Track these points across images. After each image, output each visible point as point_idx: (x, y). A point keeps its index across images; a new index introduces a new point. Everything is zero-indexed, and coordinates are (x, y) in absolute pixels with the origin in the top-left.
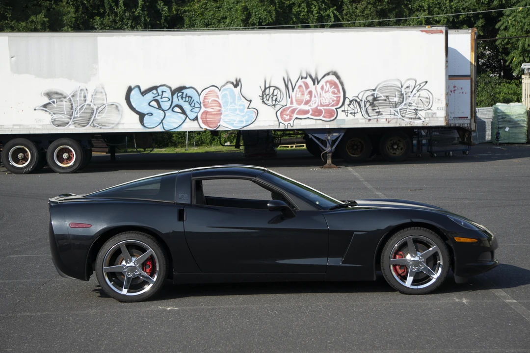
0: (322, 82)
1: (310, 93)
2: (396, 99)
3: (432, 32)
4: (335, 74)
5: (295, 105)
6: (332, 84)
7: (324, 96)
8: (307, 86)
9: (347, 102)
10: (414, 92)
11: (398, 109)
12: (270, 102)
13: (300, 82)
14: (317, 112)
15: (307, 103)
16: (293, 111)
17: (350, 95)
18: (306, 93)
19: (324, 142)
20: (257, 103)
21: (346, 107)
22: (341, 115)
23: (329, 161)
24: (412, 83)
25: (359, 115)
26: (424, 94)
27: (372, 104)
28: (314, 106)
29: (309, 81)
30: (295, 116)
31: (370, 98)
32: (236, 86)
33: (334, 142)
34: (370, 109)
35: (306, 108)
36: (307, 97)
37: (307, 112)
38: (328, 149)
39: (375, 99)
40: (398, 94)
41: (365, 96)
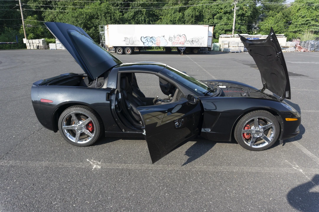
0: (182, 37)
1: (179, 39)
2: (197, 41)
3: (206, 26)
4: (185, 35)
5: (176, 41)
6: (184, 37)
7: (182, 40)
8: (178, 37)
9: (187, 41)
10: (201, 39)
11: (197, 43)
12: (170, 41)
13: (177, 36)
14: (180, 43)
15: (178, 41)
16: (175, 43)
17: (187, 40)
18: (178, 39)
20: (168, 41)
21: (186, 42)
22: (185, 44)
23: (182, 54)
24: (201, 37)
25: (189, 44)
26: (203, 40)
27: (192, 42)
28: (180, 42)
29: (179, 36)
30: (176, 44)
31: (192, 40)
32: (163, 37)
33: (183, 49)
34: (191, 43)
35: (178, 42)
36: (178, 40)
37: (178, 43)
38: (182, 51)
39: (193, 41)
40: (197, 40)
41: (191, 40)
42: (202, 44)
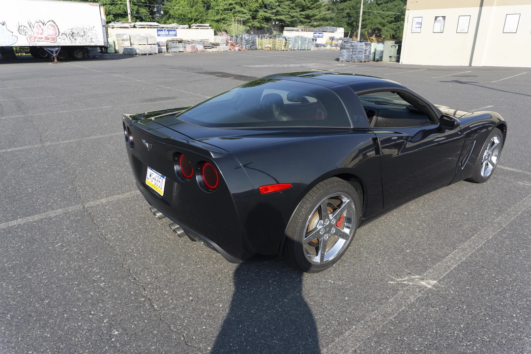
0: (48, 24)
1: (42, 29)
2: (82, 34)
3: (94, 5)
4: (53, 21)
5: (36, 35)
6: (52, 26)
7: (49, 31)
8: (40, 27)
9: (60, 34)
10: (90, 30)
11: (84, 38)
12: (23, 33)
13: (37, 24)
14: (47, 39)
15: (41, 34)
16: (35, 38)
17: (61, 32)
18: (40, 29)
19: (52, 52)
20: (16, 33)
21: (60, 36)
22: (59, 40)
23: (56, 60)
24: (88, 27)
25: (67, 40)
26: (93, 31)
27: (72, 35)
28: (45, 36)
29: (40, 24)
30: (37, 40)
31: (71, 33)
32: (3, 25)
33: (56, 52)
34: (71, 37)
35: (41, 36)
36: (41, 32)
37: (42, 38)
38: (54, 55)
39: (73, 33)
40: (82, 31)
41: (68, 32)
42: (93, 40)
